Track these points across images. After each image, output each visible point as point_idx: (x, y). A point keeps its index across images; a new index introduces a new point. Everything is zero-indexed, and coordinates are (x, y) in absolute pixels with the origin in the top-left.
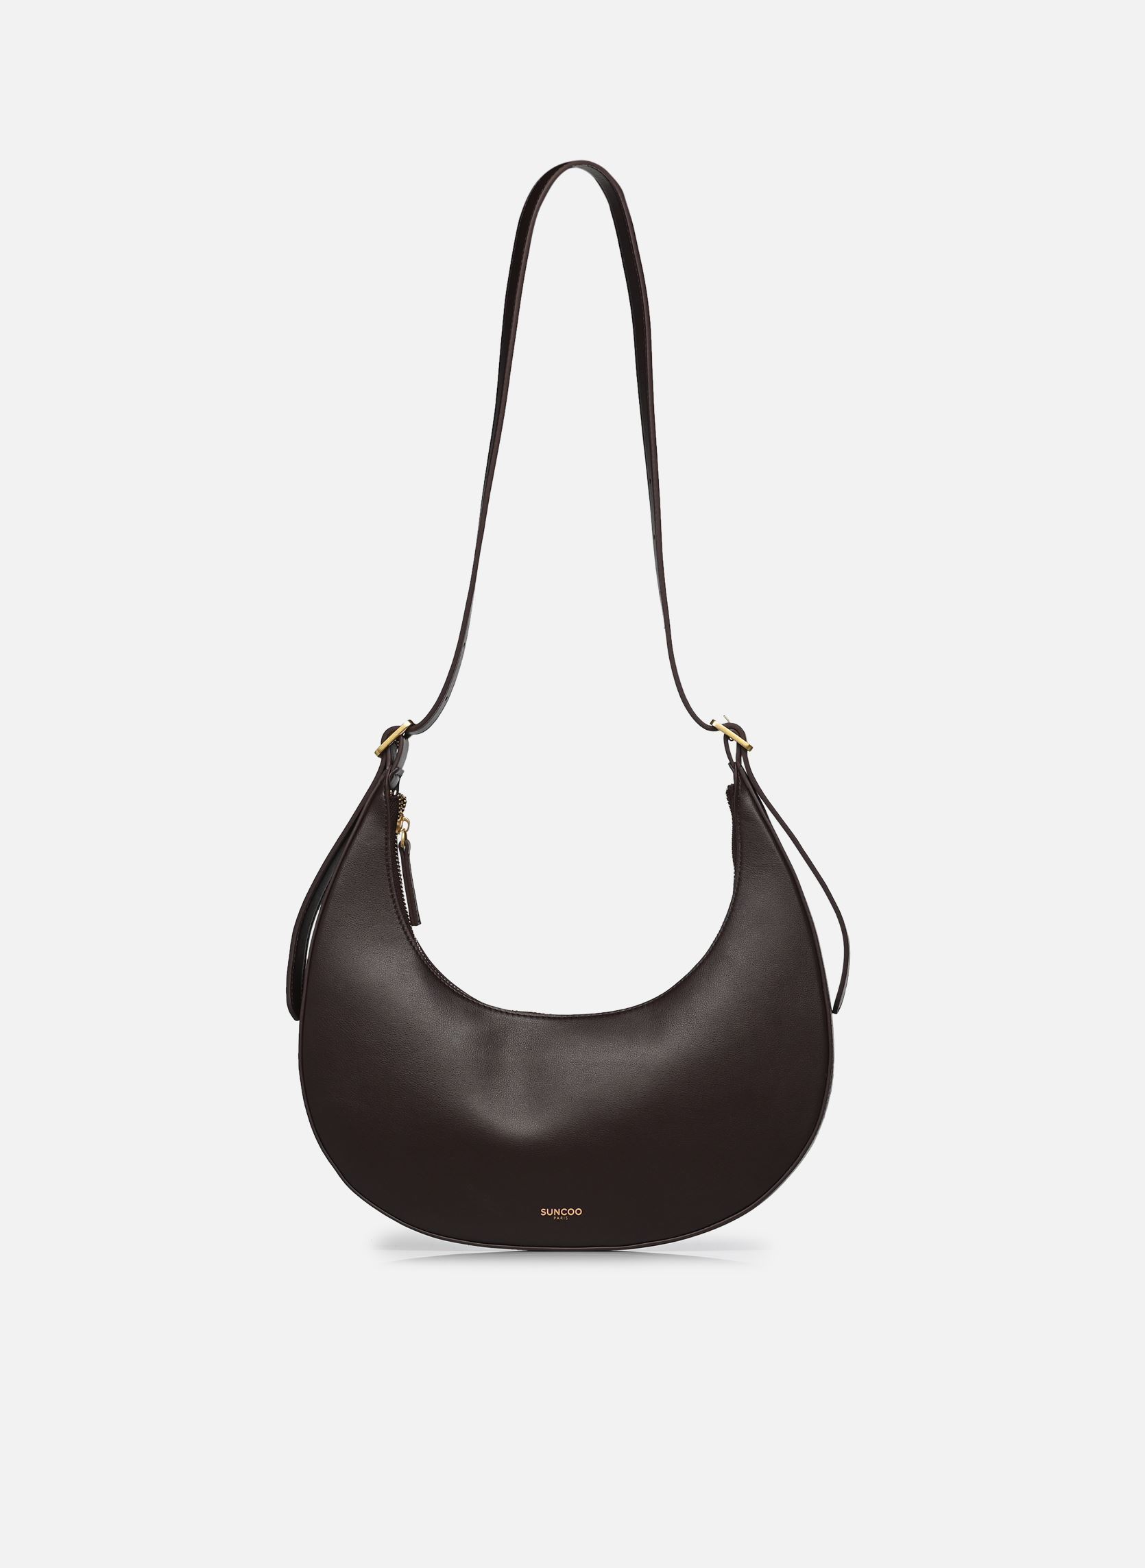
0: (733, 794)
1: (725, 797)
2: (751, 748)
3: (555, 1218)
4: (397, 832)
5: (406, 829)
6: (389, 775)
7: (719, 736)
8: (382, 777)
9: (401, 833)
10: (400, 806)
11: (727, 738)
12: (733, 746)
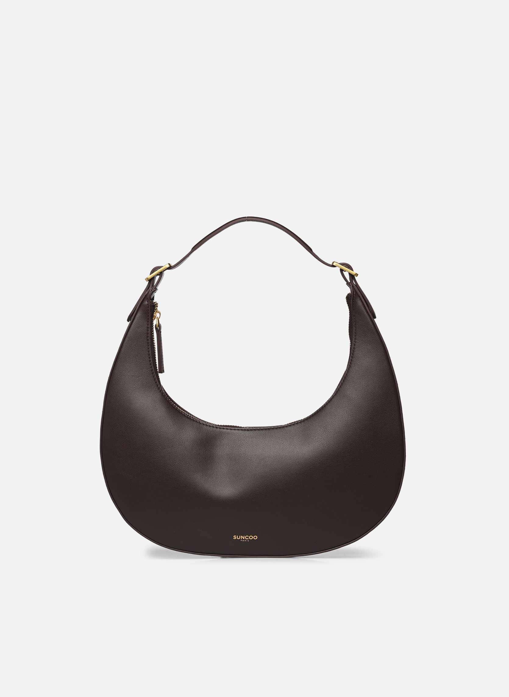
0: (349, 299)
1: (345, 300)
2: (357, 275)
3: (241, 540)
4: (153, 319)
5: (159, 317)
6: (150, 293)
7: (337, 270)
8: (147, 292)
9: (156, 319)
10: (156, 307)
11: (342, 271)
12: (347, 275)
